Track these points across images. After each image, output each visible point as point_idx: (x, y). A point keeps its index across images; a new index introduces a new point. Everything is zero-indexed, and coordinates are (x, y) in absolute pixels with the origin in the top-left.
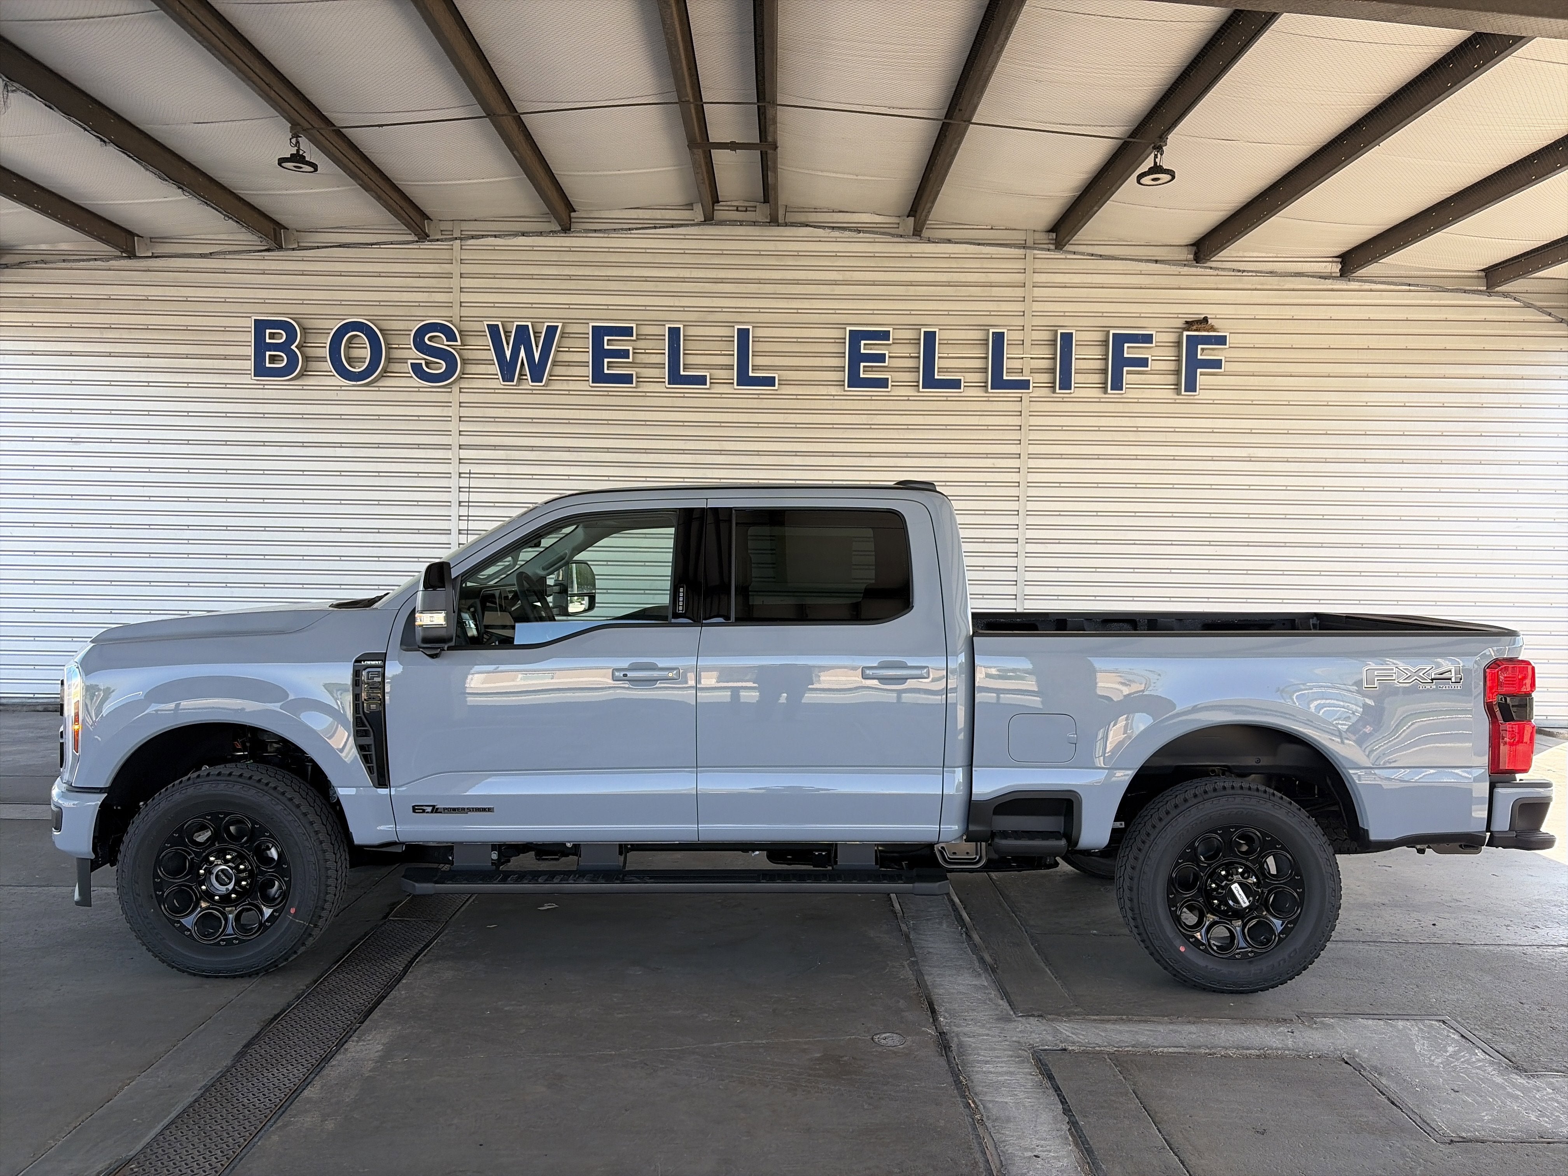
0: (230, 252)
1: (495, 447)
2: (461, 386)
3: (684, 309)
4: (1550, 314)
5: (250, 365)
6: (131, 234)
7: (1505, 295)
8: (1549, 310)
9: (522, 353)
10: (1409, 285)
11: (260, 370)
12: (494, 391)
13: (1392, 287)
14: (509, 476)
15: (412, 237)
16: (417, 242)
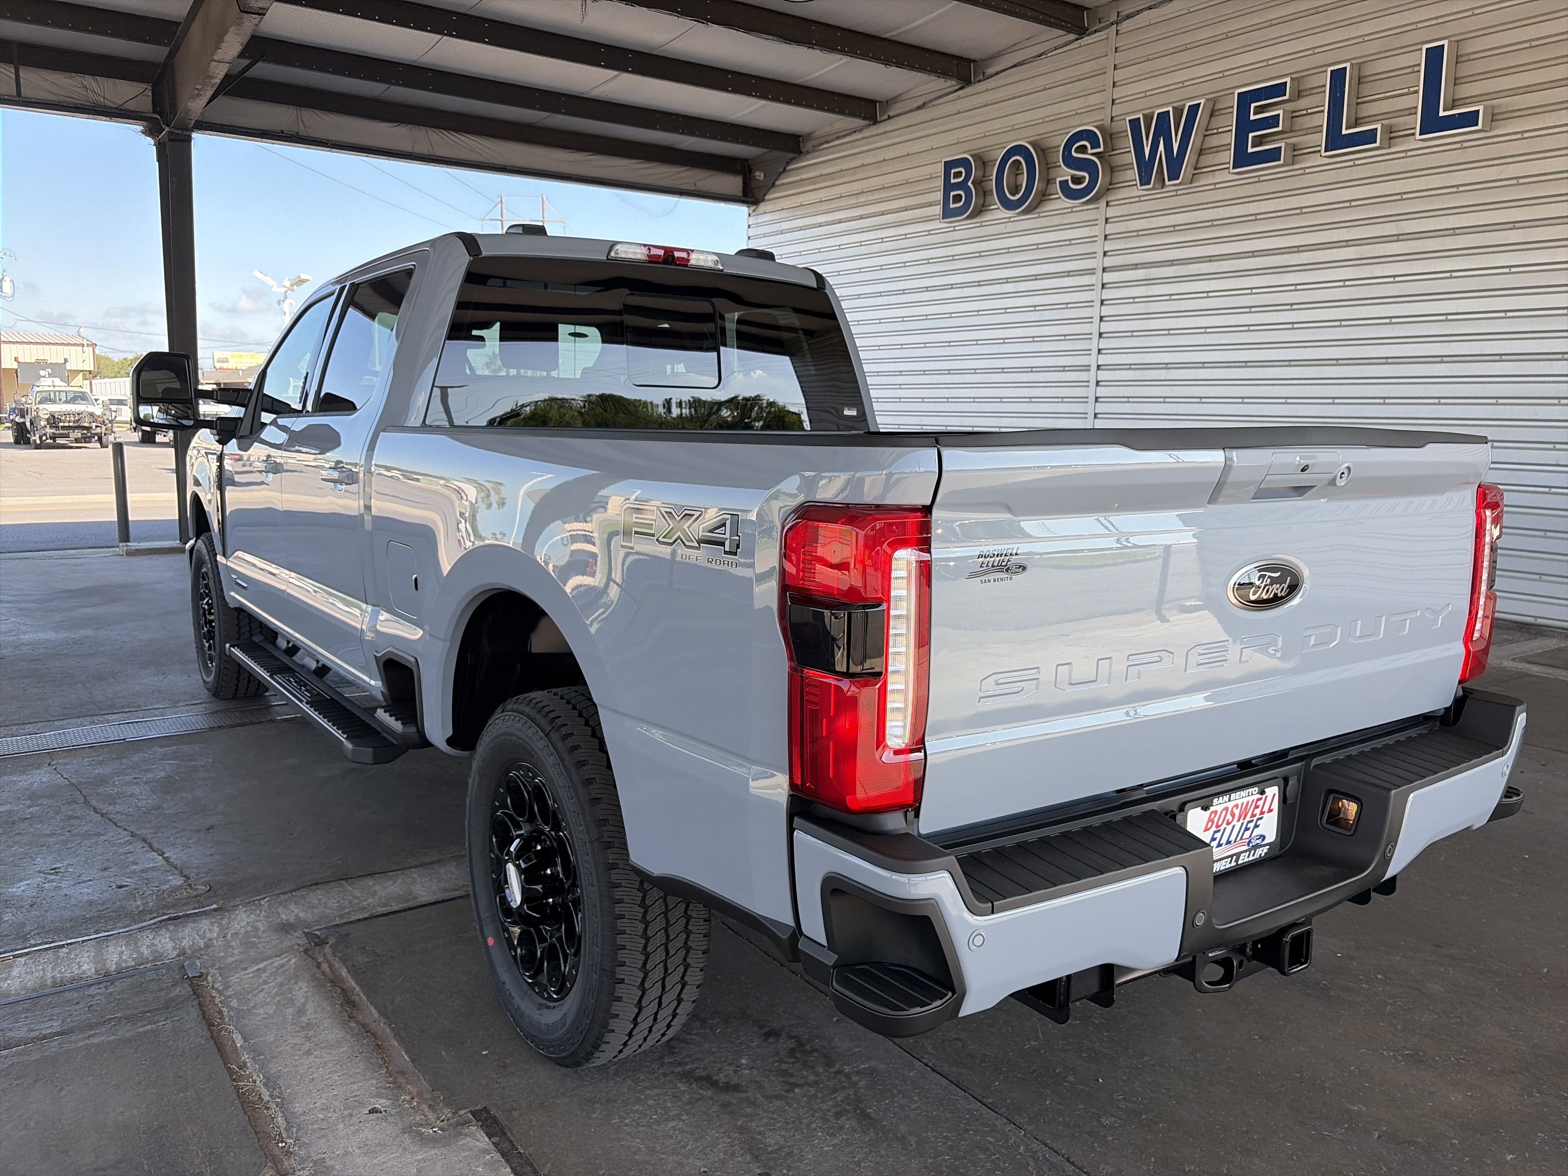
0: (936, 99)
1: (1136, 266)
2: (1109, 199)
3: (1363, 39)
5: (938, 209)
6: (873, 102)
9: (1161, 147)
11: (947, 213)
12: (1139, 199)
14: (1148, 299)
15: (1072, 36)
16: (1077, 39)
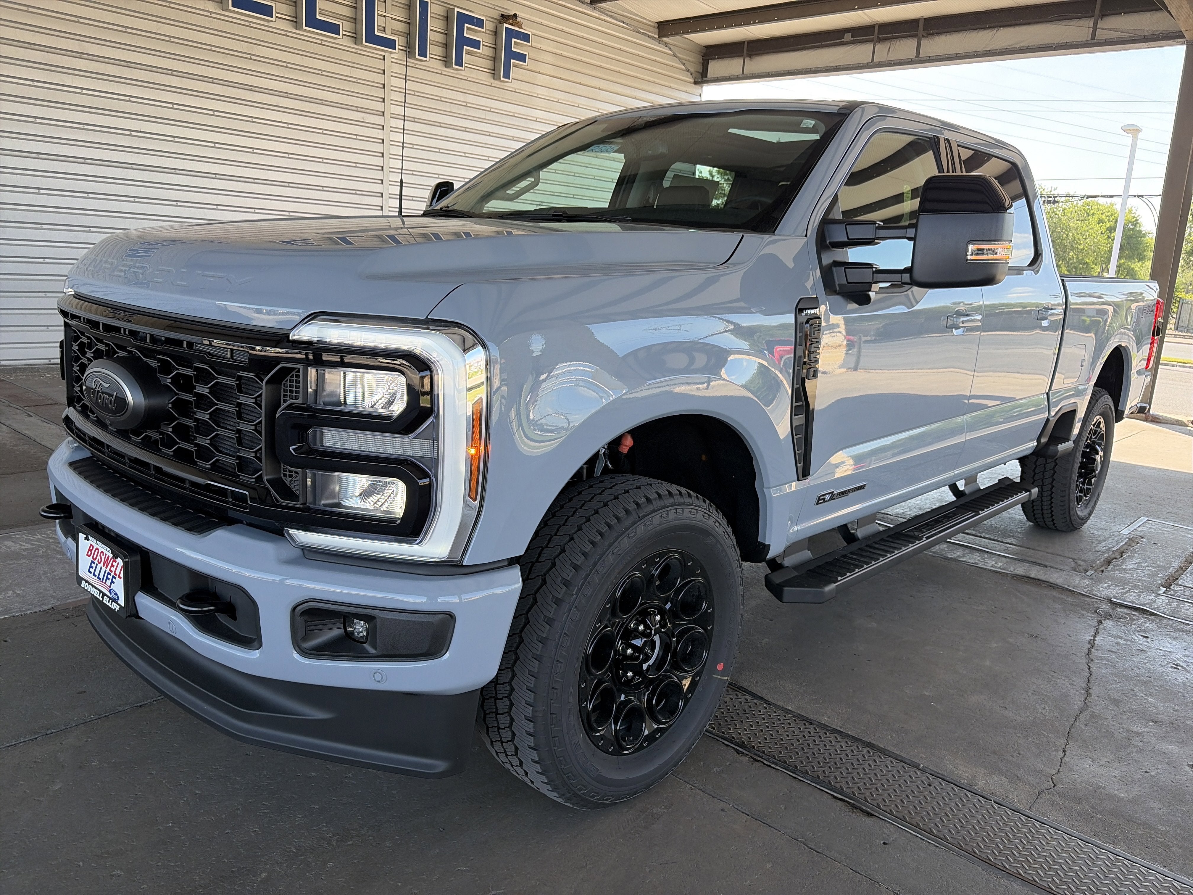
4: (684, 65)
7: (666, 45)
8: (684, 62)
10: (624, 23)
13: (615, 22)
